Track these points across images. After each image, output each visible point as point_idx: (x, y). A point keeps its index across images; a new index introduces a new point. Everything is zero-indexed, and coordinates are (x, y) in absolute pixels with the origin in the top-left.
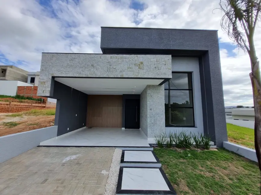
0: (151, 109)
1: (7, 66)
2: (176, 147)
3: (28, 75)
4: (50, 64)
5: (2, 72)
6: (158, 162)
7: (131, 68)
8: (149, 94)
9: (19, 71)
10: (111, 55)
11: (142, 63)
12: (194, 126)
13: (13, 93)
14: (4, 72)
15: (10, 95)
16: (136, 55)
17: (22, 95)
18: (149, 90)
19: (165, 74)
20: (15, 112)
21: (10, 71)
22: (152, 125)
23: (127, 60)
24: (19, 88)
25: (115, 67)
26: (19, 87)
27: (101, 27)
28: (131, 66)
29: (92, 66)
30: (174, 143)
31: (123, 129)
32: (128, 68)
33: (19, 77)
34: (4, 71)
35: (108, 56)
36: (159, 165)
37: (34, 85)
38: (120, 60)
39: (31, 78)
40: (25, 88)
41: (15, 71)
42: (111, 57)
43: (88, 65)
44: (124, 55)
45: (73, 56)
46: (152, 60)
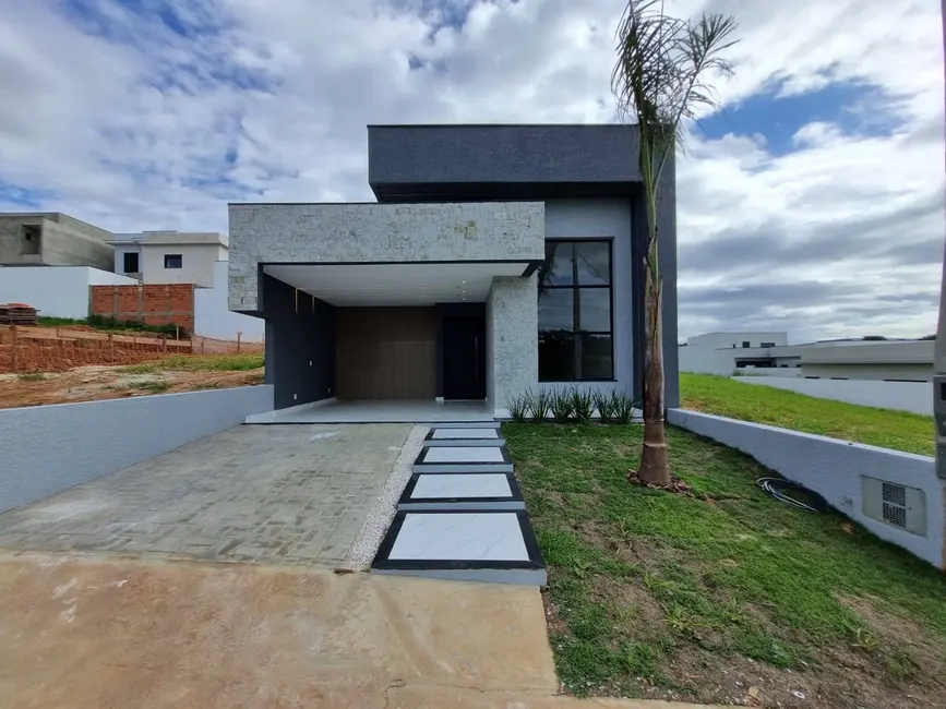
0: (503, 339)
1: (41, 216)
2: (556, 422)
3: (112, 244)
4: (252, 232)
5: (28, 237)
6: (507, 461)
7: (445, 237)
8: (498, 299)
9: (83, 232)
10: (398, 206)
11: (472, 224)
12: (612, 379)
13: (80, 311)
14: (33, 239)
15: (69, 317)
16: (457, 204)
17: (107, 315)
18: (497, 290)
19: (528, 249)
20: (127, 363)
21: (53, 231)
22: (507, 378)
23: (436, 218)
24: (98, 293)
25: (406, 237)
26: (95, 290)
27: (368, 127)
28: (445, 233)
29: (353, 233)
30: (550, 415)
31: (440, 399)
32: (439, 238)
33: (85, 253)
34: (32, 234)
35: (390, 208)
36: (510, 468)
37: (140, 278)
38: (419, 218)
39: (126, 254)
40: (116, 290)
41: (70, 231)
42: (397, 210)
43: (341, 232)
44: (430, 206)
45: (305, 210)
46: (497, 215)
